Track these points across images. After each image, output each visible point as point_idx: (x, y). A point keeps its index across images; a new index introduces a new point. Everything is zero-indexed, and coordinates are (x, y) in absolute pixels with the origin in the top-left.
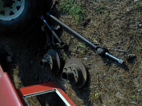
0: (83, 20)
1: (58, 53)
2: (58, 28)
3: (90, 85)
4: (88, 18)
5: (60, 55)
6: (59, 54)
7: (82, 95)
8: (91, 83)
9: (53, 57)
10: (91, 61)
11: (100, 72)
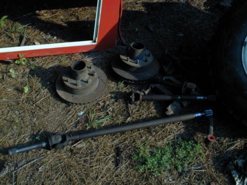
0: (130, 157)
1: (135, 81)
2: (167, 110)
3: (50, 91)
4: (124, 165)
5: (130, 82)
6: (133, 82)
7: (51, 72)
8: (50, 94)
9: (135, 69)
10: (70, 116)
11: (44, 117)
